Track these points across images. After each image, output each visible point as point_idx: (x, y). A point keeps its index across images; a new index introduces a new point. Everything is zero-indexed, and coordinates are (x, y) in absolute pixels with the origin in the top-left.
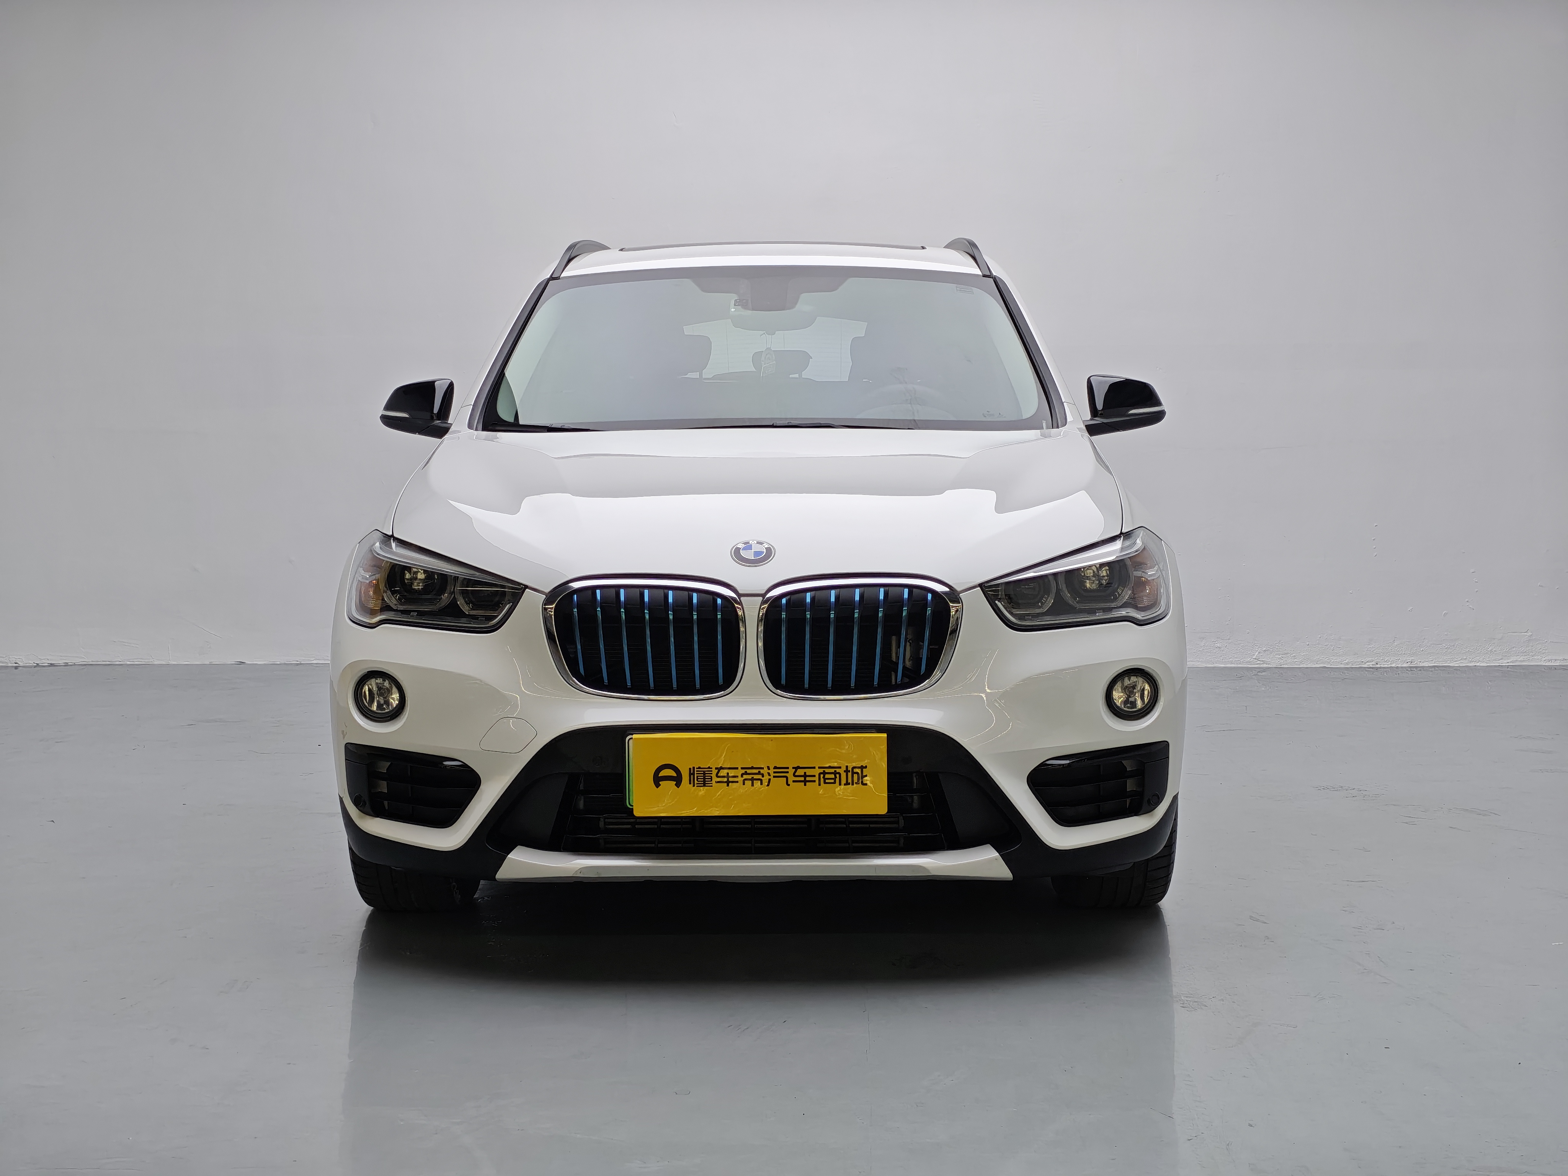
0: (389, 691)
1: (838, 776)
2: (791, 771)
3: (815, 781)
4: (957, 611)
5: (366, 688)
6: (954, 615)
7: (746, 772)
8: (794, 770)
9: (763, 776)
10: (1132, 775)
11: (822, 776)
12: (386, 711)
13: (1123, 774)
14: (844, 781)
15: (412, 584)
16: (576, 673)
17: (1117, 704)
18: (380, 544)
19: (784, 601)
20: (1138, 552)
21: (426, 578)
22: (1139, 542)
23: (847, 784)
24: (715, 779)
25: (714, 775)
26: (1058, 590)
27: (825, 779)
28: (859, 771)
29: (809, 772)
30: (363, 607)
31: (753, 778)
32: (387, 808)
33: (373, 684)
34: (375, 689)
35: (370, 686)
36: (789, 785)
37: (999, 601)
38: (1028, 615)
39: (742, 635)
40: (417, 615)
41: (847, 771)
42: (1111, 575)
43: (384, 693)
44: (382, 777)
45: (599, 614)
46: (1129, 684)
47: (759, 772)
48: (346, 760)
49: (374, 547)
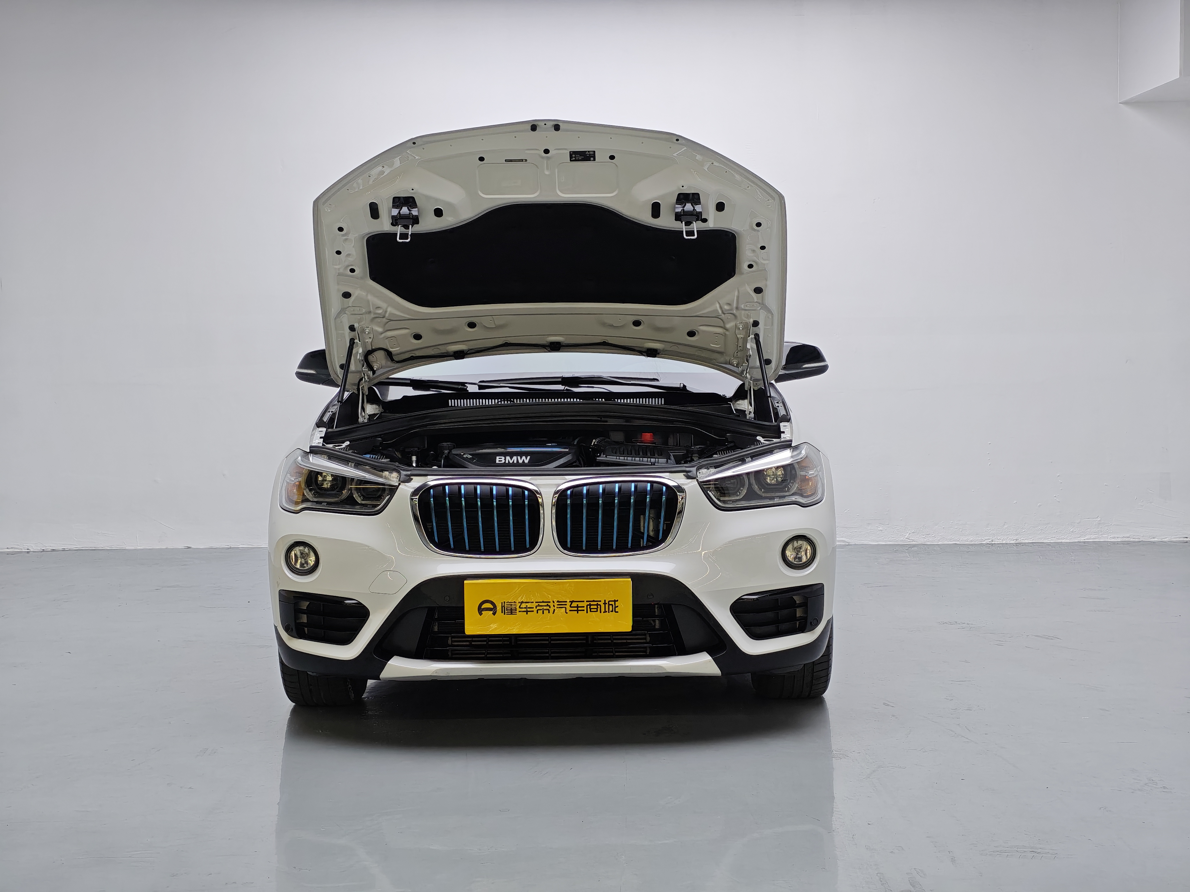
0: (308, 555)
1: (599, 606)
2: (569, 604)
3: (584, 610)
4: (682, 498)
5: (293, 553)
6: (681, 501)
7: (539, 604)
8: (570, 603)
9: (550, 607)
10: (800, 606)
11: (589, 607)
12: (306, 568)
13: (793, 605)
14: (603, 610)
15: (322, 484)
16: (432, 541)
17: (790, 559)
18: (301, 458)
19: (569, 492)
20: (802, 459)
21: (333, 480)
22: (803, 452)
23: (605, 612)
24: (518, 609)
25: (518, 607)
26: (750, 484)
27: (590, 609)
28: (613, 603)
29: (580, 604)
30: (290, 500)
31: (543, 608)
32: (307, 632)
33: (297, 550)
34: (299, 554)
35: (295, 552)
36: (567, 613)
37: (710, 491)
38: (730, 500)
39: (542, 516)
40: (327, 504)
41: (605, 604)
42: (785, 475)
43: (304, 556)
44: (303, 612)
45: (448, 502)
46: (798, 546)
47: (547, 605)
48: (279, 601)
49: (297, 460)
